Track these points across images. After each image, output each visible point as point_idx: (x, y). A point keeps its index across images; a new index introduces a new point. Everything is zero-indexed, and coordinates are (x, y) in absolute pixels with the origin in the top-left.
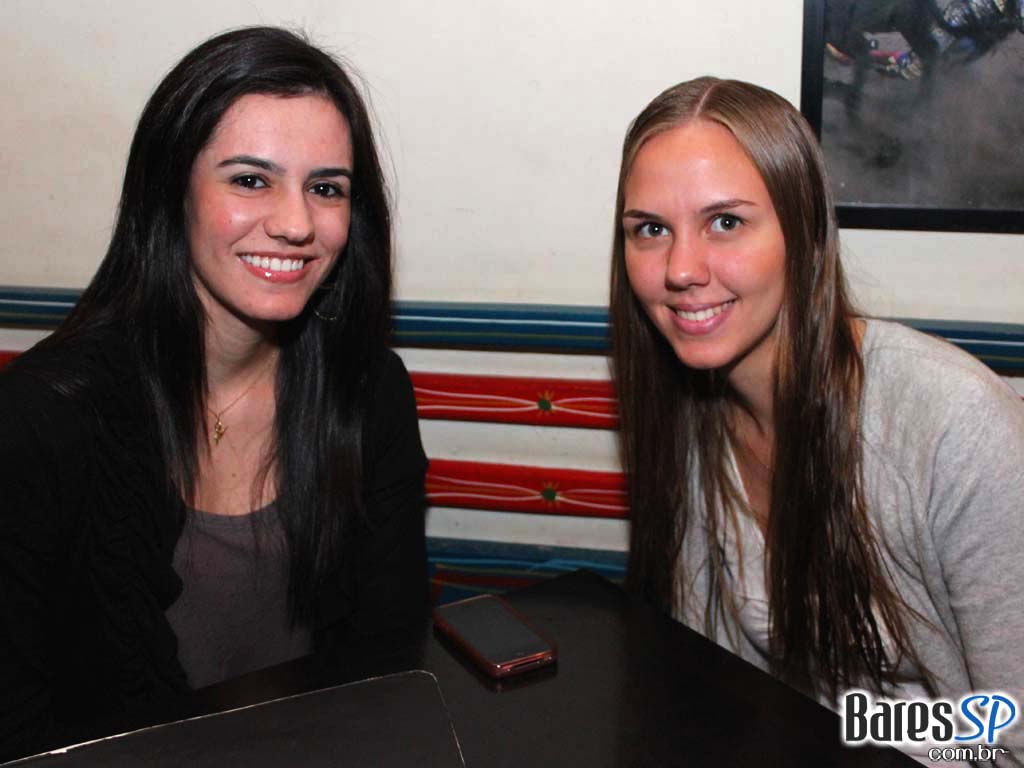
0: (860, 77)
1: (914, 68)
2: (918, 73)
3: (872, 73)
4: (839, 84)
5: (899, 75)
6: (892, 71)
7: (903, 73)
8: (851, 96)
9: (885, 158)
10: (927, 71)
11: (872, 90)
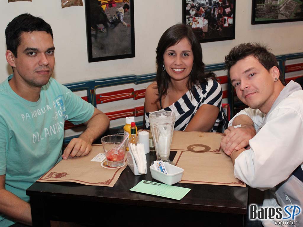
0: (97, 33)
1: (105, 30)
2: (106, 31)
3: (98, 32)
4: (93, 34)
5: (103, 32)
6: (102, 31)
7: (104, 31)
8: (96, 37)
9: (102, 47)
10: (107, 30)
11: (99, 35)
